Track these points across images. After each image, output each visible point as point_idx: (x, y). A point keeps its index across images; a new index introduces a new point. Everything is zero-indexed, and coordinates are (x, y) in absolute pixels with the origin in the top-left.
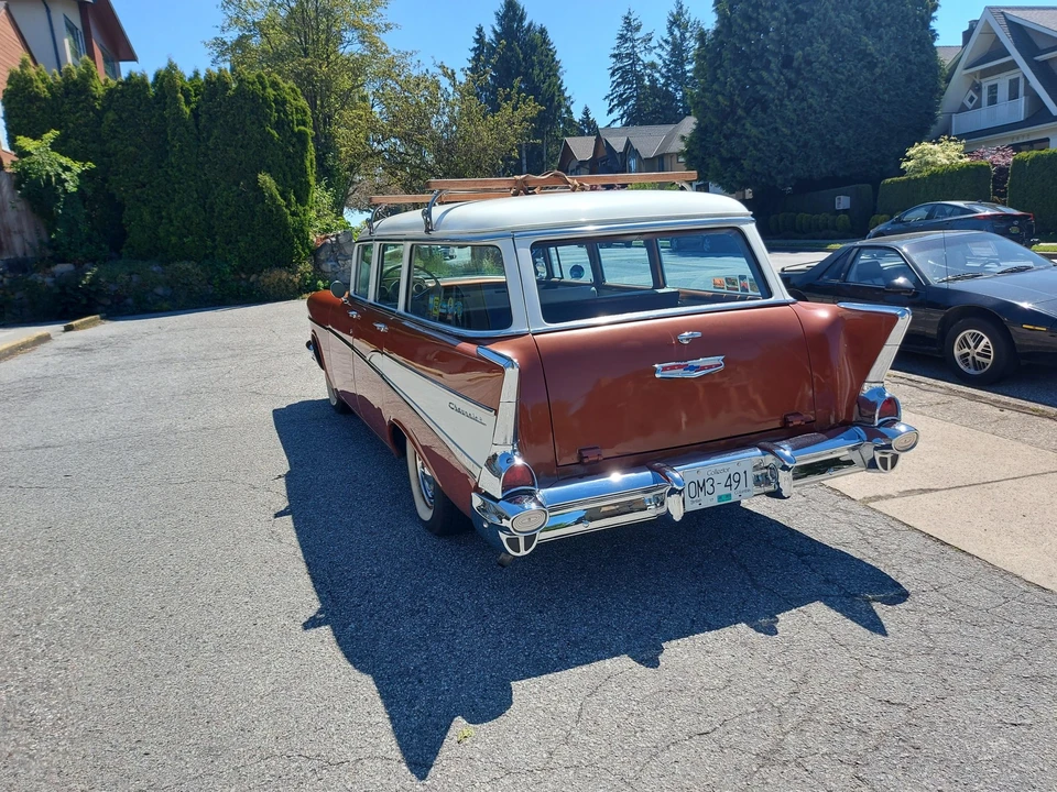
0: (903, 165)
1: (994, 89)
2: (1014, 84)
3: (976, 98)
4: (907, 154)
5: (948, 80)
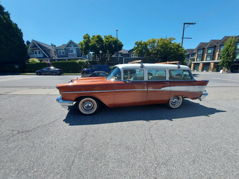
0: (29, 61)
1: (36, 52)
2: (39, 52)
3: (33, 53)
4: (30, 60)
5: (28, 49)
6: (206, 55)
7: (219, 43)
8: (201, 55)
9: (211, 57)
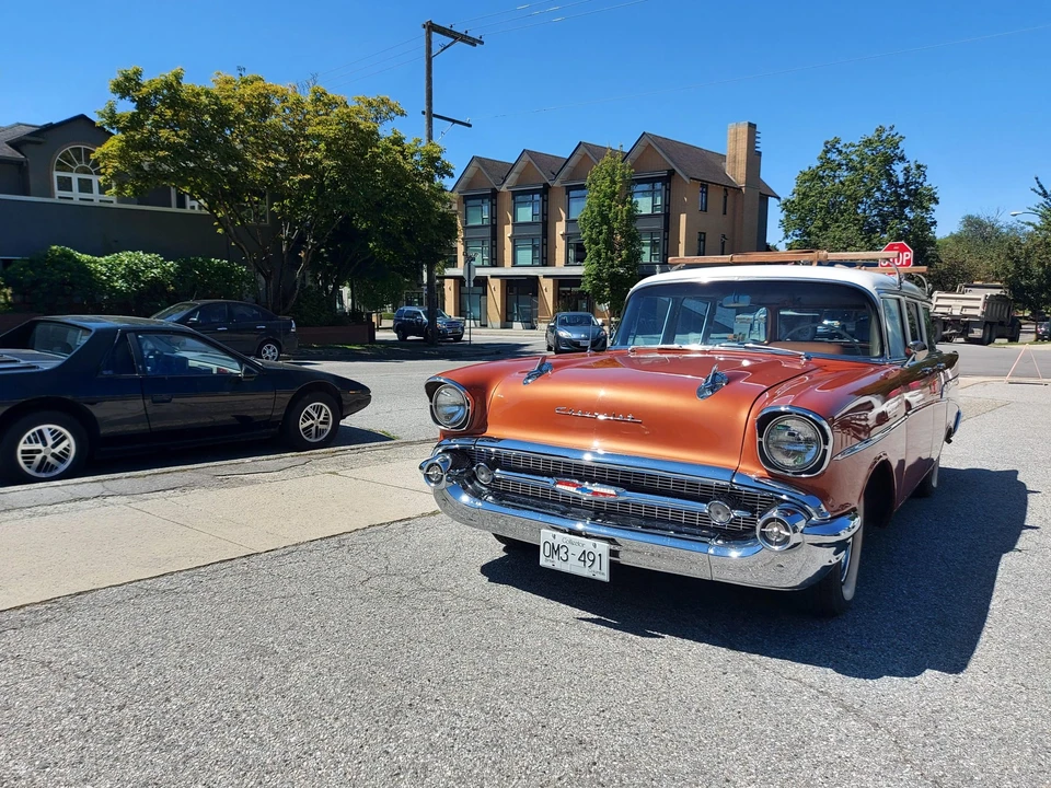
6: (508, 230)
7: (562, 175)
8: (487, 233)
9: (534, 248)
